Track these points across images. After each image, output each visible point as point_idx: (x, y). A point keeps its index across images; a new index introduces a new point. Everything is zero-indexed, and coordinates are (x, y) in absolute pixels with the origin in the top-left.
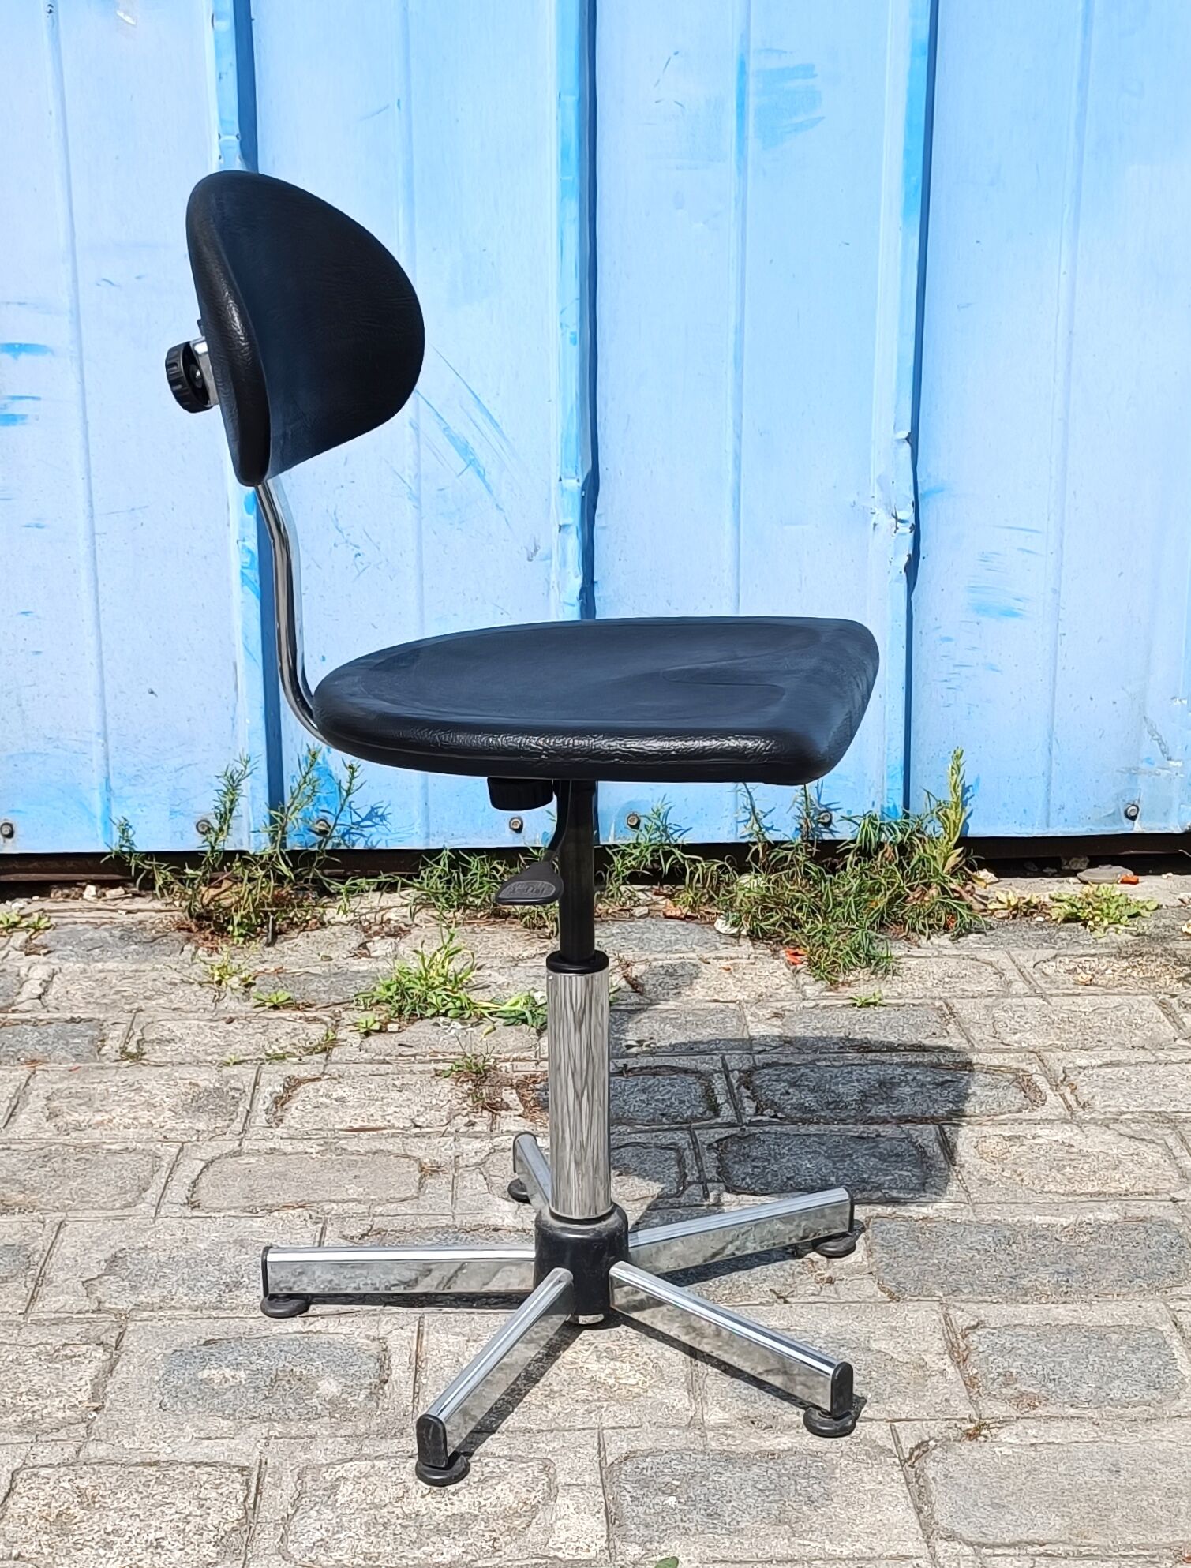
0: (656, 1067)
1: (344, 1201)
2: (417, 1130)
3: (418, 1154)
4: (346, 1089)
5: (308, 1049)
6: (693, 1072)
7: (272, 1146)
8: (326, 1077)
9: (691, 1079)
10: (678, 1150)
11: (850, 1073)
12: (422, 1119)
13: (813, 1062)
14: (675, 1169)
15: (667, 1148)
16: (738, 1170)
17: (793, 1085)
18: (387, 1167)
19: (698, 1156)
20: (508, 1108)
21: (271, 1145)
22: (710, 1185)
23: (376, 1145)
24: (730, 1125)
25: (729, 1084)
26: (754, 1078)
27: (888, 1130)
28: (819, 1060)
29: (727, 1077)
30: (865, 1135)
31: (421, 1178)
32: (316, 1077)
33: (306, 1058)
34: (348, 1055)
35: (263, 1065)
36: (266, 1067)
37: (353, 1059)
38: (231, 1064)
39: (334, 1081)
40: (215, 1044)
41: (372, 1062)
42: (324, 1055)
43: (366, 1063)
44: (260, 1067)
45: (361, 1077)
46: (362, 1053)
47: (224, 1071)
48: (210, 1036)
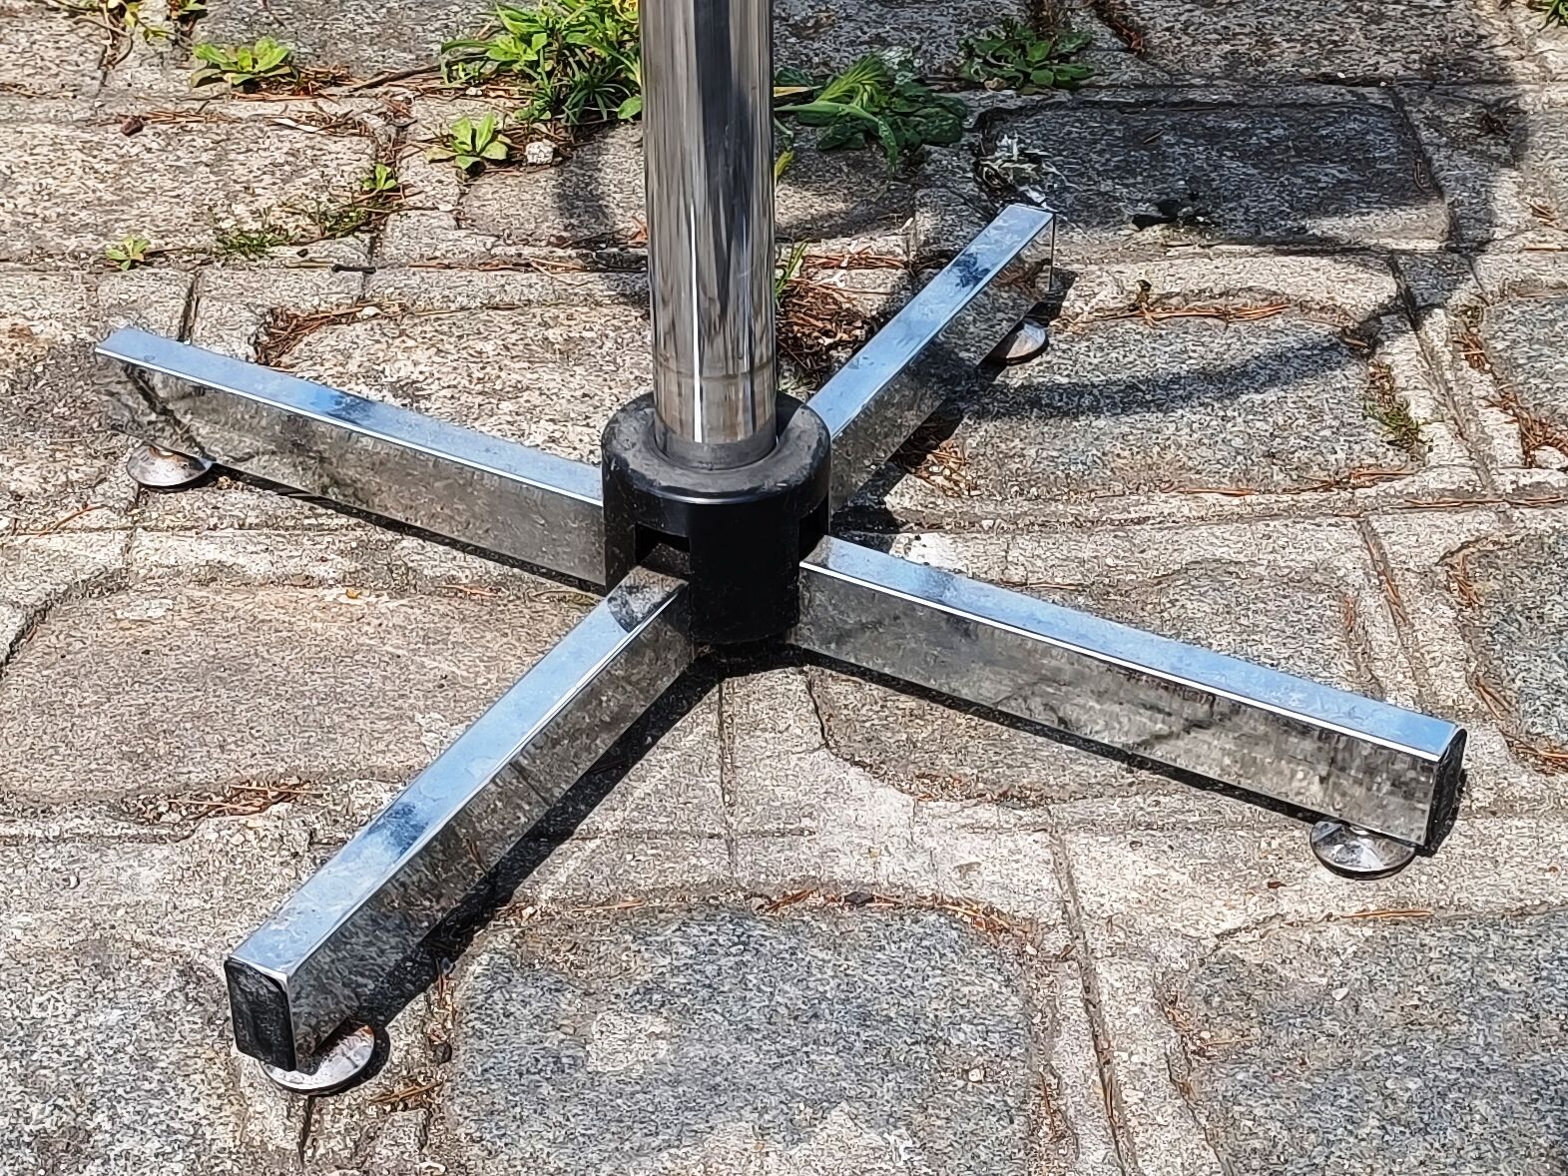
5: (325, 216)
8: (370, 311)
10: (1342, 593)
19: (1400, 615)
32: (342, 310)
33: (316, 250)
34: (425, 240)
35: (207, 270)
36: (213, 275)
37: (438, 254)
38: (127, 264)
39: (390, 328)
40: (91, 196)
41: (487, 263)
42: (367, 237)
43: (472, 267)
44: (198, 275)
45: (460, 315)
46: (462, 233)
47: (105, 288)
48: (79, 172)
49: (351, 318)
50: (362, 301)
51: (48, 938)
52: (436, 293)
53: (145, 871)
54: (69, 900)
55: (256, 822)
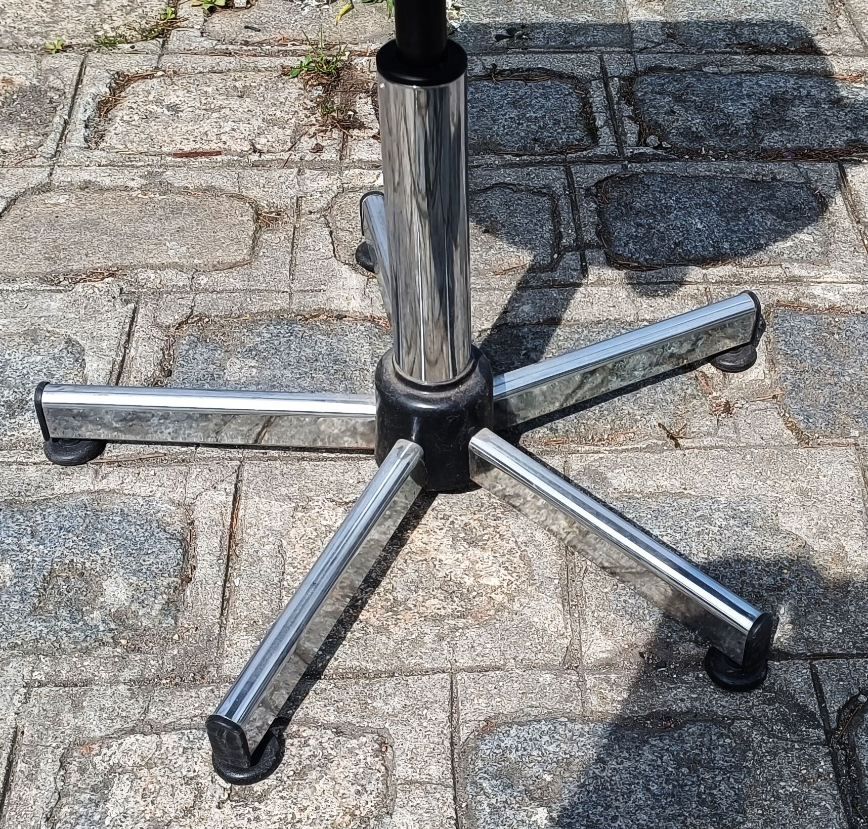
0: (528, 70)
1: (163, 267)
2: (255, 157)
3: (254, 193)
4: (180, 93)
5: (143, 31)
6: (569, 77)
7: (87, 178)
8: (160, 73)
9: (566, 87)
10: (553, 197)
11: (739, 84)
12: (263, 141)
13: (699, 67)
14: (549, 226)
15: (540, 193)
16: (620, 229)
17: (678, 99)
18: (216, 216)
19: (574, 206)
20: (361, 126)
21: (85, 176)
22: (588, 253)
23: (206, 179)
24: (610, 159)
25: (609, 97)
26: (635, 87)
27: (784, 171)
28: (705, 65)
29: (606, 85)
30: (760, 178)
31: (256, 231)
32: (149, 73)
33: (139, 46)
34: (187, 42)
35: (90, 54)
36: (93, 57)
37: (191, 48)
38: (54, 51)
39: (168, 81)
40: (40, 19)
41: (212, 52)
42: (161, 40)
43: (206, 54)
44: (86, 57)
45: (199, 75)
46: (203, 39)
47: (44, 62)
48: (35, 8)
49: (152, 76)
50: (157, 68)
51: (13, 329)
52: (189, 66)
53: (53, 303)
54: (21, 314)
55: (99, 285)
